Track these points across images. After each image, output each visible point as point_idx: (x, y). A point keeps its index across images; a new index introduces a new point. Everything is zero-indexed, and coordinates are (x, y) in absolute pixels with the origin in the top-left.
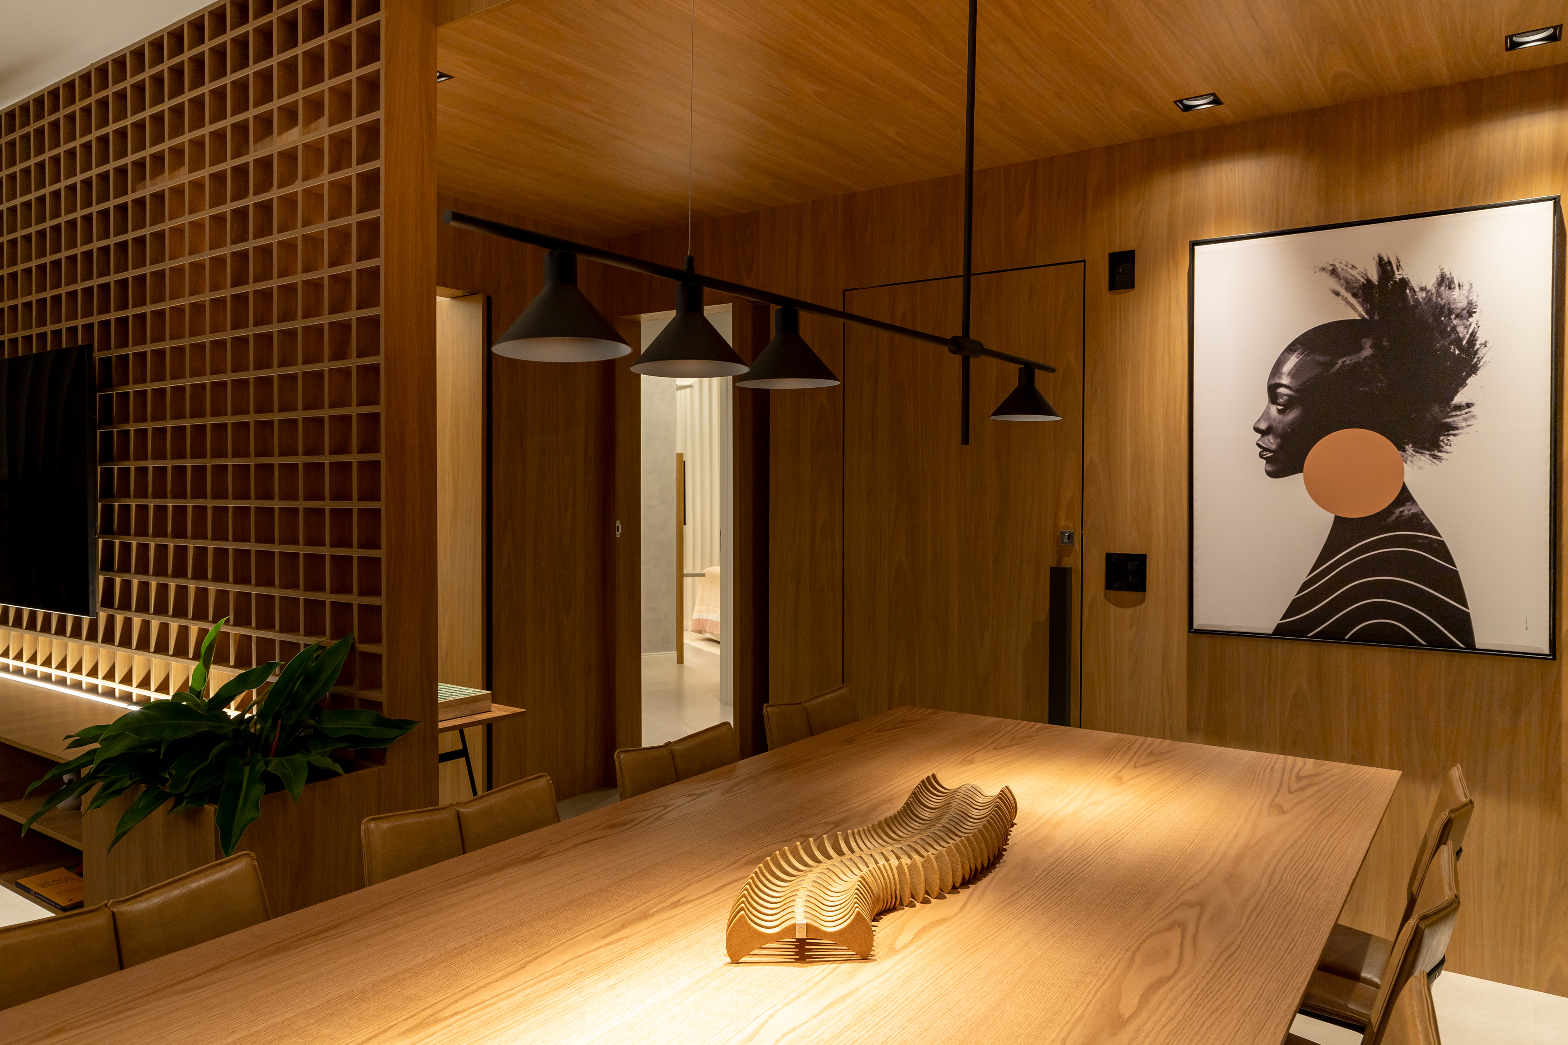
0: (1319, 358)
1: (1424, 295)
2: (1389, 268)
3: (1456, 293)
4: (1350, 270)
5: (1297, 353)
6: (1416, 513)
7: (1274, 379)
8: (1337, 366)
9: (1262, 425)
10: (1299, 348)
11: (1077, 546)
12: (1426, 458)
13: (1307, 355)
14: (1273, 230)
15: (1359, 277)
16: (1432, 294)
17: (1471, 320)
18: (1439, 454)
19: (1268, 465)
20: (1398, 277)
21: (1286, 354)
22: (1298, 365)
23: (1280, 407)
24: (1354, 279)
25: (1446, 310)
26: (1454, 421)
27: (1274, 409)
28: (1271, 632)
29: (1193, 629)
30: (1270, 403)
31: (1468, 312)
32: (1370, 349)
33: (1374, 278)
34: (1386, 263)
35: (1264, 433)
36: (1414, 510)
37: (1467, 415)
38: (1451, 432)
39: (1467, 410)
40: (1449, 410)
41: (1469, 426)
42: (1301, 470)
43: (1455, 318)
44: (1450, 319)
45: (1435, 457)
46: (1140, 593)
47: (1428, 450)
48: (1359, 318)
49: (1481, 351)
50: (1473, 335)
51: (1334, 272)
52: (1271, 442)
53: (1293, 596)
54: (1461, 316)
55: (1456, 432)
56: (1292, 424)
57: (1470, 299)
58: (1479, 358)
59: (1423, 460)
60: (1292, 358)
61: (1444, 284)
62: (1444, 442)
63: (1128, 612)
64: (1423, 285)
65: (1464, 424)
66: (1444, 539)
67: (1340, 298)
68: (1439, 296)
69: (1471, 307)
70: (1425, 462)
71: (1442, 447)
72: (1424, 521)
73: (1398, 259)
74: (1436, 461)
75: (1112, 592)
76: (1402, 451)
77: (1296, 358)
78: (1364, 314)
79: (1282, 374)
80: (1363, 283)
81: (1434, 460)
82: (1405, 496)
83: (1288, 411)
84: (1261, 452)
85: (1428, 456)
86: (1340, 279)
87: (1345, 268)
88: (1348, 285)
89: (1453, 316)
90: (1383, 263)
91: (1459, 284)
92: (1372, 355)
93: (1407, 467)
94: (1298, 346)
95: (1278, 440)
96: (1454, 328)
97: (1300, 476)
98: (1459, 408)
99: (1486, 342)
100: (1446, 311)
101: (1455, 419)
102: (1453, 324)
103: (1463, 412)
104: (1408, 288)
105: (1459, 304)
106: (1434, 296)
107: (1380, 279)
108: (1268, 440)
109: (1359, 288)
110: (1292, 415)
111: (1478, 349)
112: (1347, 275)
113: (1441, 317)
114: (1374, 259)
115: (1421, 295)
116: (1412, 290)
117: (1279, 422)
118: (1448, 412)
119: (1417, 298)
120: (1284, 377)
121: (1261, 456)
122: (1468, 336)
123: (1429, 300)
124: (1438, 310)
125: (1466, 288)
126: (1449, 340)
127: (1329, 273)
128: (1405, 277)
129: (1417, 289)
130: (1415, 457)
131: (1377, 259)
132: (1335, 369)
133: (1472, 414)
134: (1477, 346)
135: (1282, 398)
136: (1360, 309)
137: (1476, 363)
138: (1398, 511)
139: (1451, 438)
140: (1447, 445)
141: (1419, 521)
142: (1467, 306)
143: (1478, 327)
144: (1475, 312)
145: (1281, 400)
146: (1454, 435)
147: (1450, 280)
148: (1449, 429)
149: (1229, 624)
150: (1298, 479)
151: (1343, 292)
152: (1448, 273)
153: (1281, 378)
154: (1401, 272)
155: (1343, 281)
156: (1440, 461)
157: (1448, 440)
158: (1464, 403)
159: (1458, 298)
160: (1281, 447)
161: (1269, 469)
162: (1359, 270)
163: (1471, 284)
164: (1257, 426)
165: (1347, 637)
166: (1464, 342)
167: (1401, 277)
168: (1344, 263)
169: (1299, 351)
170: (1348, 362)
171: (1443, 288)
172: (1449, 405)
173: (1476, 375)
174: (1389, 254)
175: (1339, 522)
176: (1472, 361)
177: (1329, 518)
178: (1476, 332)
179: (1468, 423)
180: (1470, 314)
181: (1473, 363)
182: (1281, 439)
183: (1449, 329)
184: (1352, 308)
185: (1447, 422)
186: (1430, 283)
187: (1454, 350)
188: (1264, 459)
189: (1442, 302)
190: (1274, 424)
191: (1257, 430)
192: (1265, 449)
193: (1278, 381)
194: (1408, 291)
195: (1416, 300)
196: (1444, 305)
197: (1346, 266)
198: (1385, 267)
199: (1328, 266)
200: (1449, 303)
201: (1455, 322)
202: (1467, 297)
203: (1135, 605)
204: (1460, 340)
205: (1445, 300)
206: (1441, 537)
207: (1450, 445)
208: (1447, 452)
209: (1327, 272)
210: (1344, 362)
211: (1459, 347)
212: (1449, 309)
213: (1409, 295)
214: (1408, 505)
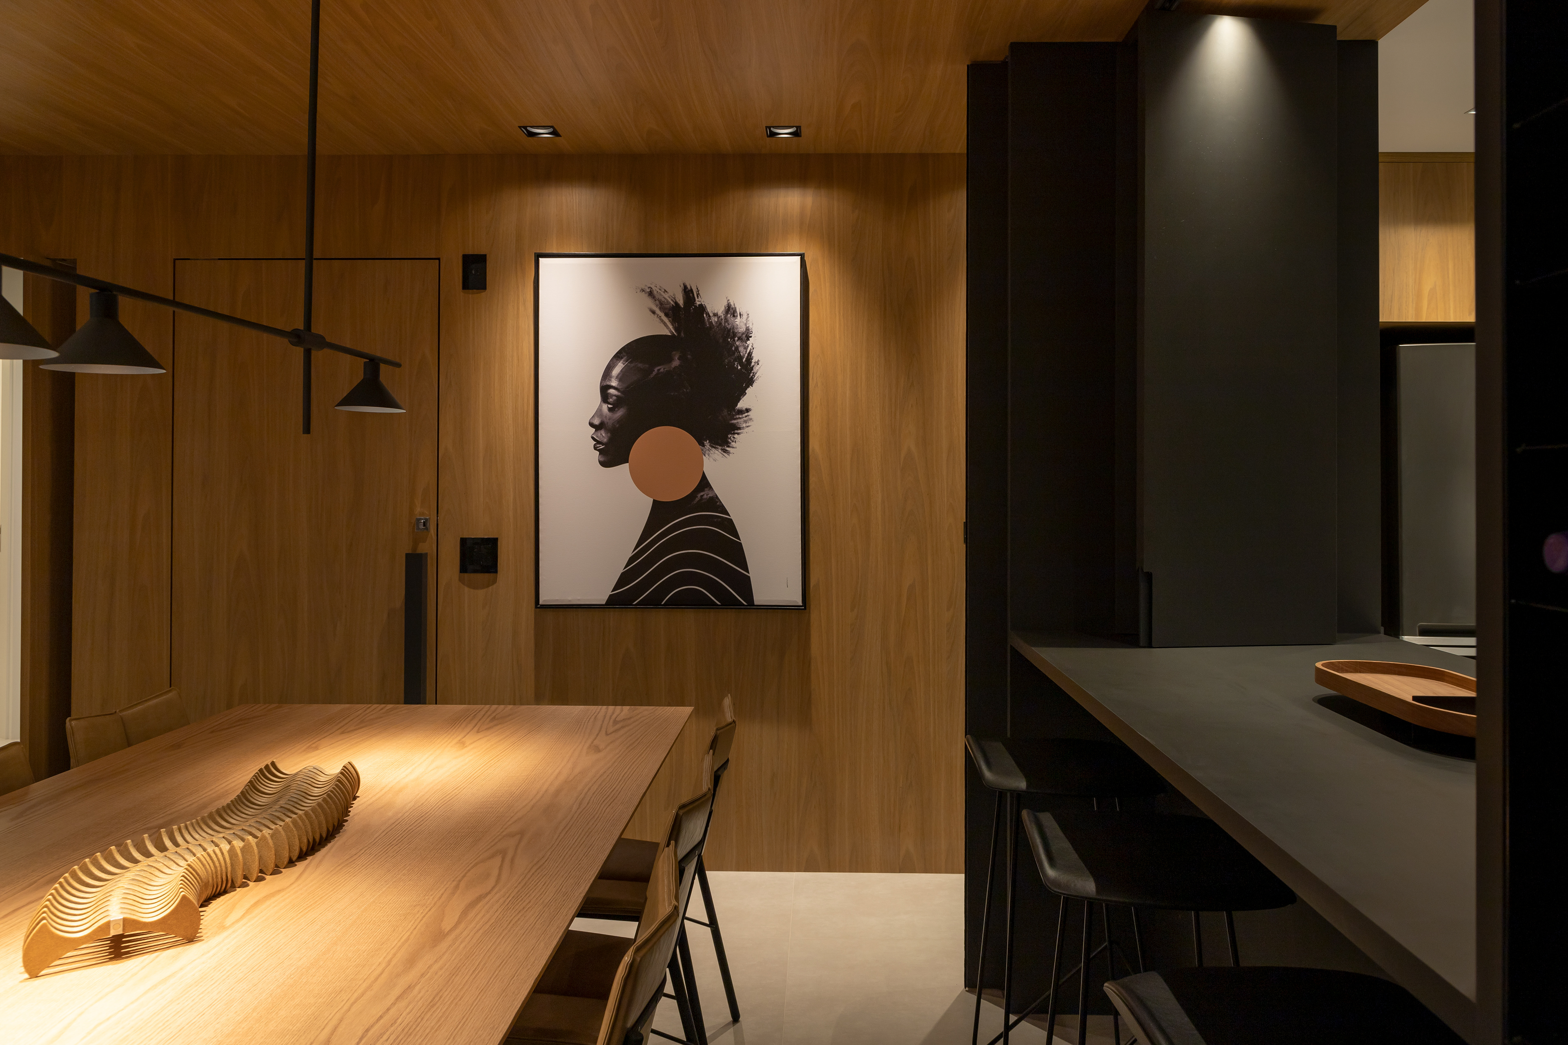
0: (640, 365)
1: (716, 320)
2: (691, 295)
3: (738, 320)
4: (663, 294)
5: (623, 360)
6: (712, 497)
7: (605, 381)
8: (654, 373)
9: (596, 421)
10: (624, 356)
11: (433, 531)
12: (719, 451)
13: (631, 362)
14: (604, 252)
15: (670, 301)
16: (722, 319)
17: (748, 342)
18: (728, 449)
19: (600, 456)
20: (698, 303)
21: (615, 360)
22: (624, 370)
23: (610, 406)
24: (666, 301)
26: (738, 422)
27: (605, 407)
28: (604, 603)
29: (539, 604)
30: (602, 402)
31: (746, 336)
32: (678, 361)
33: (681, 302)
34: (689, 291)
35: (597, 428)
36: (710, 495)
37: (747, 418)
38: (736, 431)
39: (746, 414)
40: (734, 413)
41: (748, 427)
42: (626, 461)
43: (738, 340)
44: (734, 340)
45: (725, 451)
46: (492, 574)
47: (720, 446)
48: (670, 334)
49: (755, 368)
50: (750, 354)
51: (651, 294)
52: (603, 436)
53: (620, 569)
54: (742, 339)
55: (739, 431)
56: (620, 421)
57: (748, 326)
58: (754, 373)
59: (717, 453)
60: (620, 364)
61: (730, 313)
62: (731, 439)
63: (481, 593)
64: (716, 312)
65: (744, 425)
66: (732, 517)
67: (656, 316)
68: (726, 322)
69: (748, 333)
70: (718, 455)
71: (730, 443)
72: (718, 503)
73: (697, 289)
74: (726, 455)
75: (466, 575)
76: (702, 446)
77: (622, 364)
78: (674, 331)
79: (611, 377)
80: (673, 305)
81: (724, 454)
82: (704, 483)
83: (617, 409)
84: (595, 445)
85: (720, 451)
86: (655, 300)
87: (659, 291)
88: (662, 305)
89: (736, 339)
90: (687, 290)
91: (740, 313)
92: (679, 365)
94: (624, 354)
95: (609, 434)
96: (737, 348)
97: (626, 466)
98: (741, 412)
99: (758, 361)
100: (731, 334)
101: (739, 421)
102: (737, 345)
103: (744, 415)
104: (705, 313)
105: (740, 330)
106: (723, 321)
107: (685, 303)
108: (601, 434)
109: (670, 310)
110: (620, 413)
111: (753, 366)
112: (661, 298)
113: (728, 339)
114: (680, 286)
115: (714, 320)
116: (708, 314)
117: (609, 419)
118: (734, 415)
119: (711, 321)
120: (613, 380)
121: (595, 448)
122: (746, 355)
123: (719, 323)
124: (726, 333)
125: (745, 317)
126: (733, 357)
127: (647, 295)
128: (703, 303)
129: (711, 315)
130: (711, 451)
131: (682, 286)
132: (652, 376)
133: (750, 417)
134: (753, 364)
135: (612, 398)
136: (671, 327)
137: (752, 377)
138: (699, 496)
139: (736, 436)
140: (733, 441)
141: (715, 504)
142: (746, 331)
143: (753, 349)
144: (751, 337)
145: (611, 400)
146: (738, 434)
147: (734, 309)
148: (735, 429)
149: (570, 598)
150: (624, 469)
151: (658, 311)
152: (732, 304)
153: (610, 380)
154: (700, 299)
155: (657, 302)
156: (729, 455)
157: (734, 438)
158: (744, 409)
159: (740, 324)
160: (611, 440)
161: (602, 459)
162: (669, 294)
163: (748, 314)
164: (591, 421)
165: (663, 603)
166: (744, 360)
167: (700, 303)
168: (658, 287)
169: (625, 357)
170: (662, 370)
171: (729, 315)
172: (734, 409)
173: (752, 386)
174: (692, 284)
175: (657, 506)
176: (749, 375)
177: (646, 503)
178: (752, 353)
179: (747, 425)
180: (748, 338)
181: (750, 377)
182: (611, 433)
183: (733, 349)
184: (665, 325)
185: (733, 423)
186: (720, 310)
187: (737, 366)
188: (598, 450)
189: (729, 327)
190: (606, 421)
191: (591, 425)
192: (598, 442)
193: (608, 383)
194: (705, 315)
195: (711, 323)
196: (730, 329)
197: (660, 290)
198: (688, 293)
199: (647, 288)
200: (733, 328)
201: (738, 343)
202: (746, 324)
203: (488, 586)
204: (741, 358)
205: (730, 325)
206: (730, 516)
207: (735, 442)
208: (733, 447)
209: (646, 293)
210: (659, 370)
211: (741, 363)
212: (733, 332)
213: (706, 318)
214: (707, 491)
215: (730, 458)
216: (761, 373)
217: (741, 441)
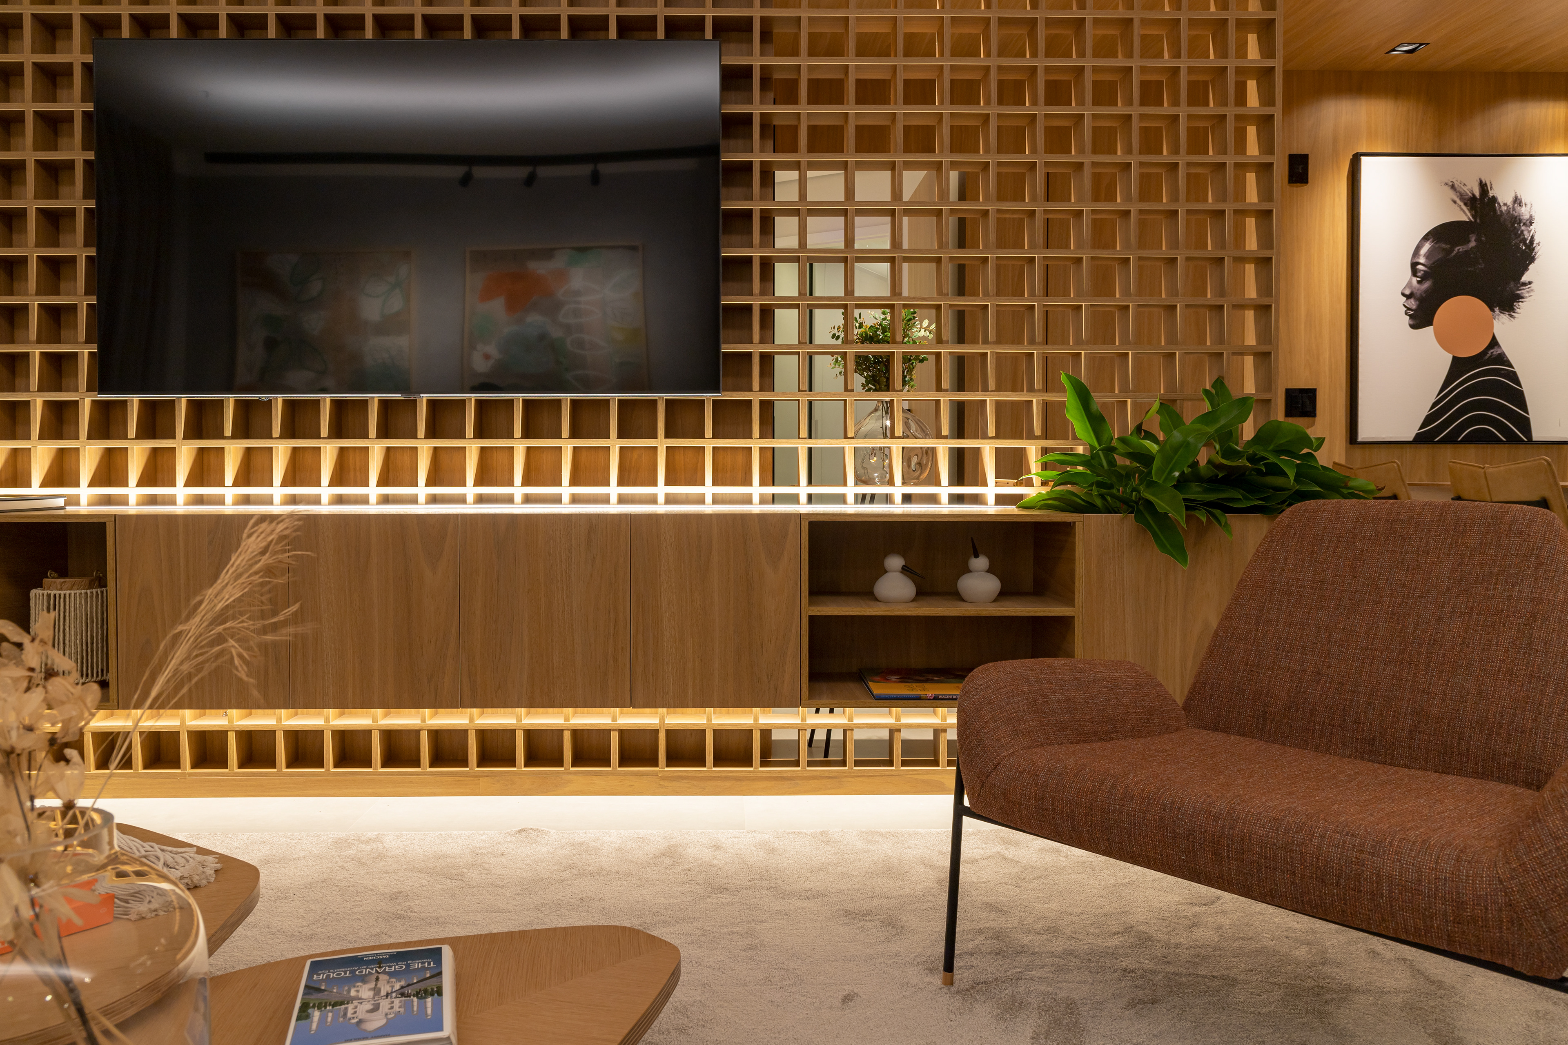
0: (1443, 246)
1: (1506, 209)
2: (1485, 188)
3: (1523, 209)
4: (1463, 187)
5: (1429, 241)
7: (1414, 259)
8: (1455, 252)
9: (1407, 291)
10: (1431, 238)
13: (1436, 244)
14: (1408, 151)
15: (1468, 192)
17: (1531, 227)
18: (1513, 314)
19: (1411, 320)
20: (1491, 195)
21: (1423, 241)
22: (1430, 250)
23: (1419, 279)
24: (1465, 193)
25: (1516, 220)
26: (1522, 293)
27: (1415, 280)
28: (1411, 439)
29: (1357, 442)
30: (1412, 276)
32: (1474, 242)
33: (1477, 194)
34: (1484, 185)
35: (1408, 297)
36: (1499, 352)
37: (1529, 289)
38: (1520, 300)
39: (1529, 286)
40: (1519, 285)
41: (1530, 296)
42: (1431, 324)
43: (1522, 225)
44: (1520, 225)
45: (1511, 316)
46: (1310, 419)
47: (1507, 312)
48: (1468, 220)
49: (1536, 249)
50: (1532, 237)
51: (1453, 187)
52: (1413, 304)
54: (1526, 224)
55: (1522, 300)
56: (1426, 291)
58: (1536, 252)
59: (1504, 318)
60: (1427, 244)
61: (1517, 203)
62: (1516, 307)
64: (1505, 202)
65: (1527, 295)
66: (1516, 370)
67: (1457, 205)
68: (1514, 210)
69: (1531, 219)
70: (1506, 319)
71: (1515, 310)
72: (1505, 359)
73: (1491, 183)
74: (1512, 319)
75: (1290, 419)
76: (1493, 312)
77: (1429, 245)
78: (1471, 217)
79: (1419, 255)
80: (1470, 196)
81: (1510, 318)
82: (1494, 343)
83: (1423, 282)
84: (1406, 311)
85: (1507, 316)
86: (1456, 192)
87: (1460, 185)
88: (1462, 196)
90: (1482, 184)
91: (1525, 203)
92: (1475, 246)
93: (1495, 322)
94: (1431, 236)
95: (1418, 303)
96: (1522, 232)
97: (1431, 328)
98: (1524, 284)
99: (1539, 242)
100: (1518, 221)
101: (1523, 291)
103: (1527, 287)
104: (1497, 203)
105: (1525, 217)
106: (1511, 209)
107: (1480, 195)
108: (1411, 302)
109: (1468, 200)
110: (1425, 285)
111: (1535, 247)
112: (1461, 190)
113: (1515, 224)
114: (1477, 181)
115: (1504, 208)
116: (1499, 204)
117: (1418, 290)
118: (1519, 287)
120: (1421, 258)
121: (1406, 314)
122: (1530, 238)
123: (1508, 212)
124: (1513, 219)
125: (1529, 206)
126: (1519, 239)
127: (1450, 188)
128: (1495, 195)
129: (1502, 204)
130: (1500, 316)
131: (1479, 181)
132: (1453, 255)
133: (1532, 288)
134: (1534, 245)
135: (1420, 272)
136: (1469, 214)
137: (1534, 256)
138: (1490, 352)
139: (1520, 304)
140: (1518, 308)
141: (1502, 359)
142: (1529, 218)
143: (1535, 233)
144: (1534, 223)
145: (1419, 274)
146: (1522, 302)
147: (1520, 200)
148: (1519, 298)
151: (1458, 201)
152: (1519, 195)
153: (1419, 258)
154: (1492, 191)
155: (1458, 194)
156: (1514, 319)
158: (1527, 282)
159: (1524, 212)
160: (1419, 307)
161: (1411, 323)
162: (1468, 187)
164: (1403, 292)
165: (1460, 440)
166: (1528, 242)
168: (1459, 181)
169: (1431, 240)
170: (1461, 250)
171: (1516, 205)
172: (1519, 282)
173: (1534, 263)
174: (1486, 179)
175: (1456, 360)
176: (1532, 254)
178: (1534, 236)
179: (1530, 294)
180: (1531, 223)
181: (1532, 256)
183: (1519, 232)
184: (1464, 213)
185: (1518, 293)
186: (1509, 201)
187: (1522, 247)
188: (1408, 315)
189: (1516, 214)
190: (1415, 291)
191: (1403, 294)
192: (1409, 309)
193: (1417, 260)
194: (1497, 205)
195: (1501, 211)
196: (1517, 216)
197: (1460, 183)
198: (1483, 187)
199: (1450, 182)
200: (1519, 215)
201: (1523, 228)
202: (1530, 213)
204: (1526, 240)
206: (1515, 368)
207: (1520, 308)
208: (1518, 313)
209: (1449, 186)
210: (1458, 250)
211: (1525, 244)
212: (1520, 219)
213: (1498, 208)
214: (1496, 348)
215: (1514, 322)
216: (1541, 252)
217: (1523, 308)
